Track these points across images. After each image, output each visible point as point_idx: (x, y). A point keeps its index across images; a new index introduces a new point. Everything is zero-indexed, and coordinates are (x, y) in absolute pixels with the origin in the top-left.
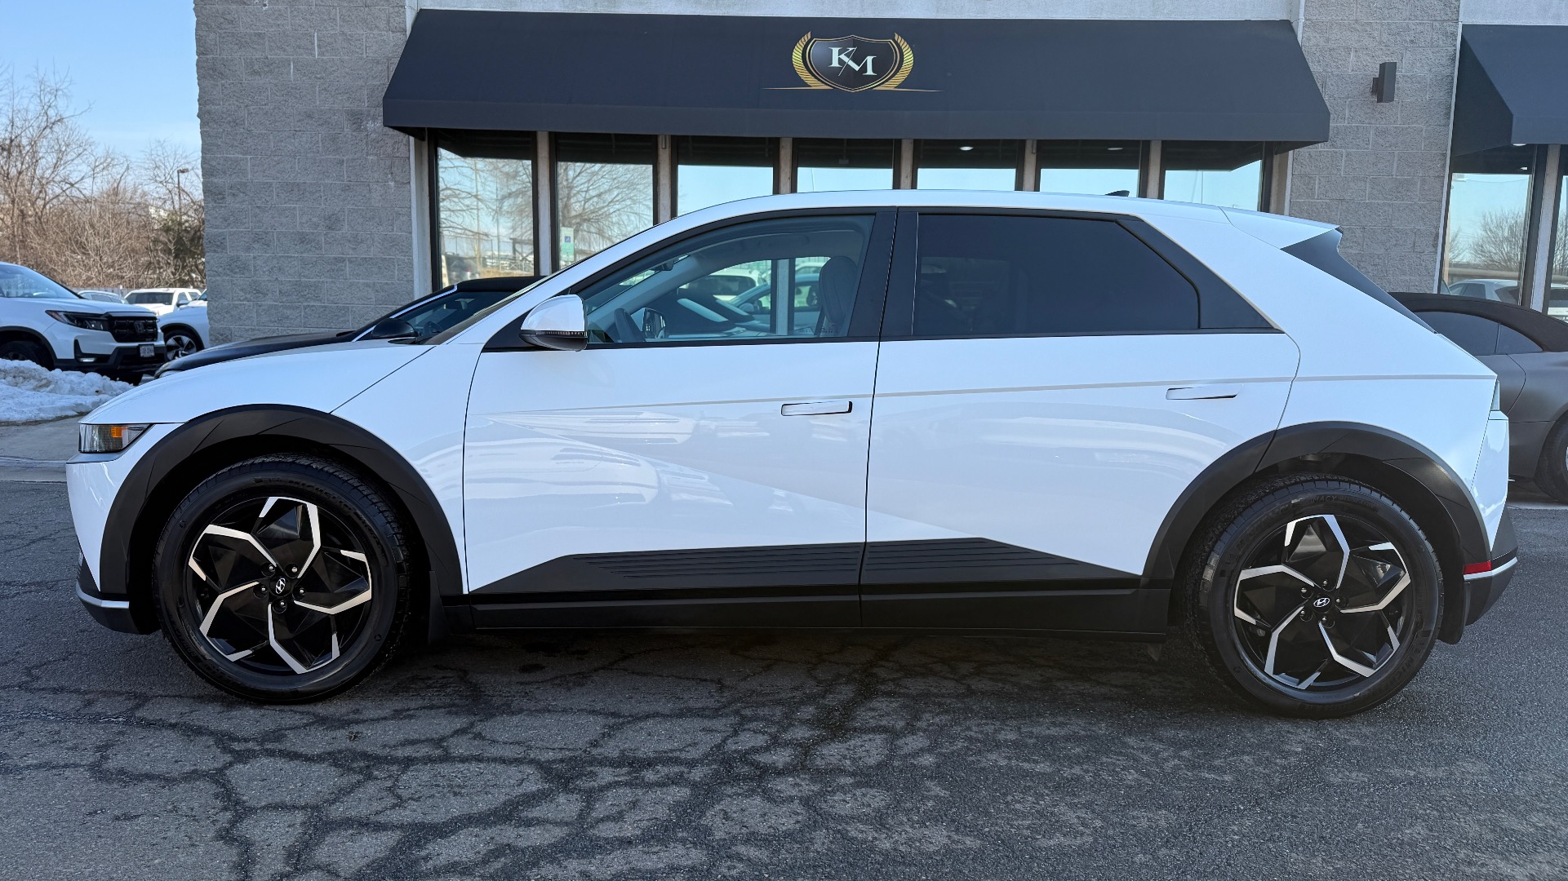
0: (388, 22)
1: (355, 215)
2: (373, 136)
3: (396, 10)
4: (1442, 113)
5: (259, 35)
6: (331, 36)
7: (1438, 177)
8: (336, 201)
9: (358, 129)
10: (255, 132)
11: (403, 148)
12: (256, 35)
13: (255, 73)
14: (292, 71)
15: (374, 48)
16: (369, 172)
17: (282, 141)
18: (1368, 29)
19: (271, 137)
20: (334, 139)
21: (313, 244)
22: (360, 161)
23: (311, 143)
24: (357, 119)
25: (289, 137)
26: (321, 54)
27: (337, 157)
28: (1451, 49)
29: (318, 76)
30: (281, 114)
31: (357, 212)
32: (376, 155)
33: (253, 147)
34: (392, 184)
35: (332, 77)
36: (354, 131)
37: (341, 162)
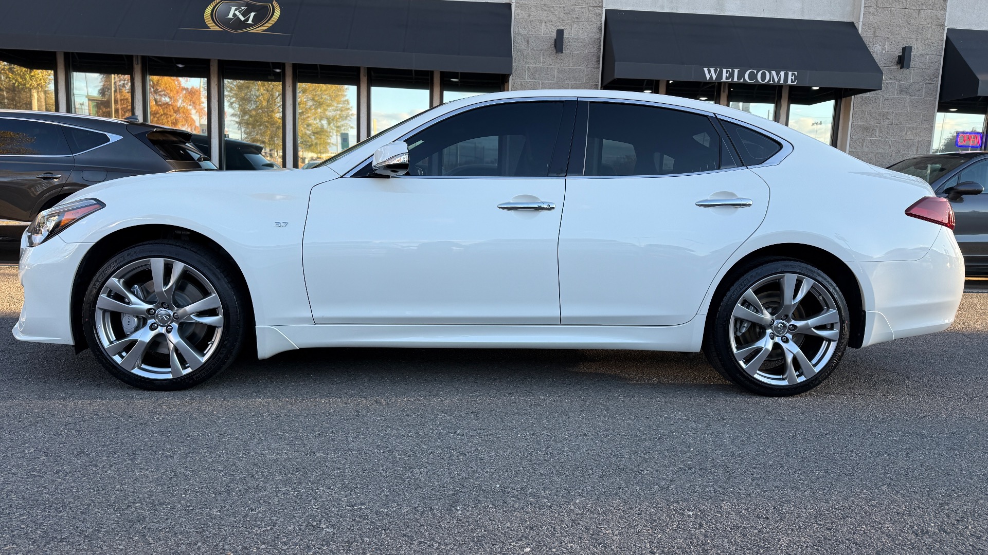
18: (552, 9)
28: (599, 23)
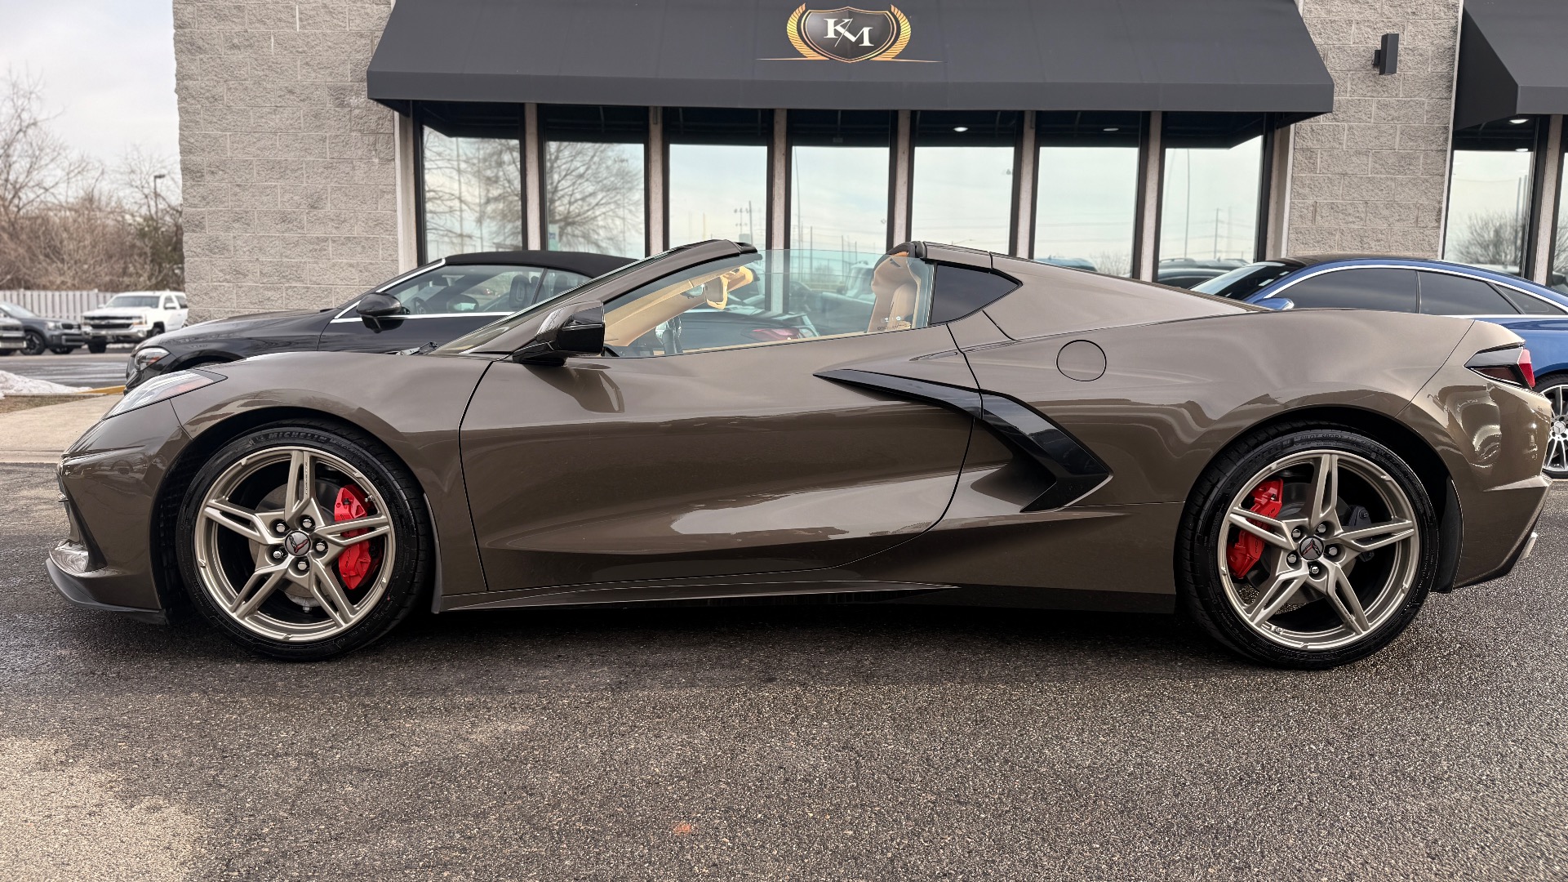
1: (338, 192)
2: (357, 112)
4: (1444, 86)
5: (238, 8)
6: (313, 9)
7: (1441, 150)
8: (319, 178)
9: (342, 105)
10: (235, 108)
11: (386, 123)
12: (235, 7)
13: (234, 47)
14: (272, 45)
15: (357, 21)
16: (353, 149)
17: (262, 117)
18: (1369, 1)
19: (251, 114)
20: (316, 115)
21: (295, 223)
22: (343, 138)
23: (293, 118)
24: (339, 96)
25: (270, 113)
26: (303, 27)
27: (320, 133)
28: (1453, 22)
29: (300, 50)
30: (261, 89)
31: (340, 190)
32: (360, 131)
33: (233, 124)
34: (376, 161)
35: (314, 51)
36: (337, 107)
37: (324, 140)
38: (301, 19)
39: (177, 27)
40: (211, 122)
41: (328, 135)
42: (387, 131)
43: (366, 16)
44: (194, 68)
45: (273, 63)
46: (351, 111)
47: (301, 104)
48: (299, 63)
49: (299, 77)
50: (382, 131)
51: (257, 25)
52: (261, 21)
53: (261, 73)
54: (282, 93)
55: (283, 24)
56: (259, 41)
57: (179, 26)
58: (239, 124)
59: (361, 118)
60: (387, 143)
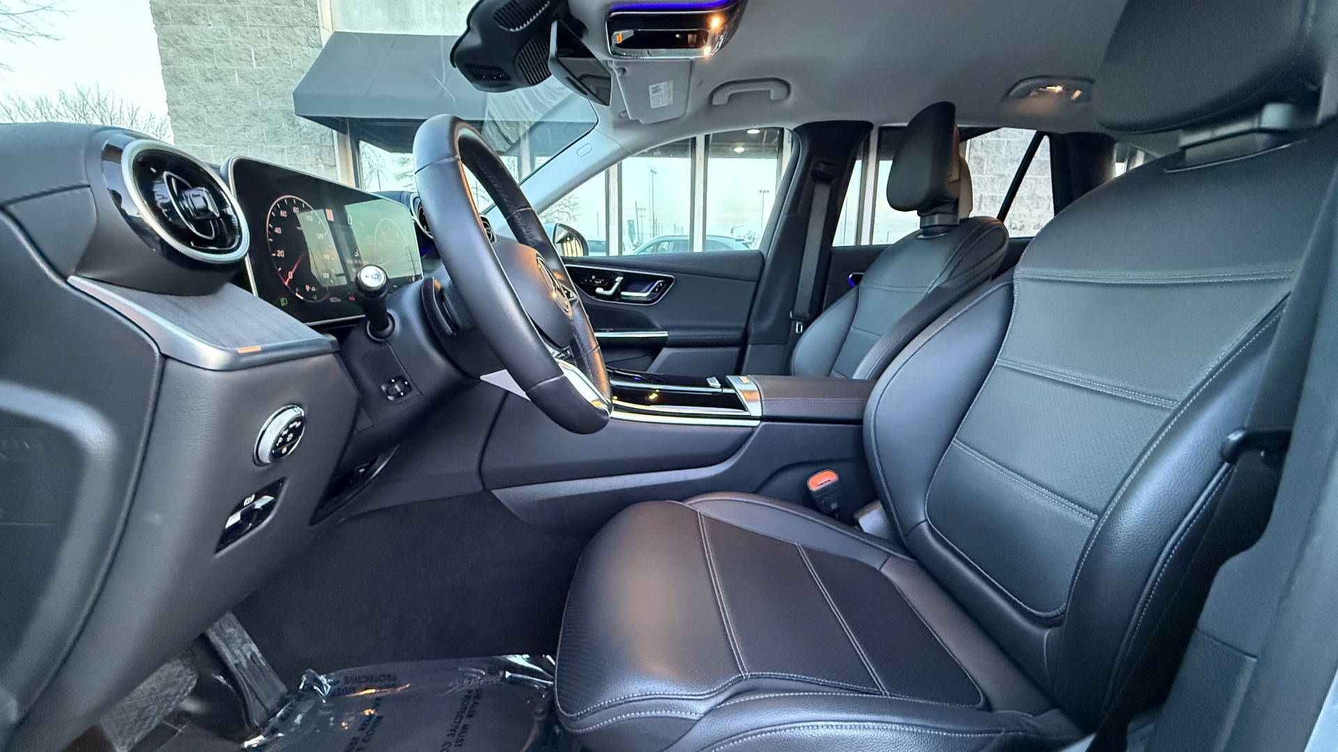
0: (308, 39)
2: (305, 130)
3: (313, 29)
5: (208, 50)
6: (264, 51)
9: (293, 125)
10: (214, 126)
11: (328, 139)
12: (206, 49)
13: (208, 80)
14: (237, 78)
15: (299, 60)
17: (235, 134)
19: (227, 131)
20: (275, 133)
23: (258, 135)
25: (240, 131)
26: (258, 65)
27: (279, 146)
29: (257, 82)
30: (232, 112)
32: (308, 144)
33: (214, 138)
34: (323, 166)
35: (268, 83)
36: (290, 126)
37: (283, 150)
38: (256, 58)
39: (163, 64)
40: (197, 138)
41: (285, 147)
42: (328, 144)
43: (304, 56)
44: (180, 96)
45: (238, 92)
46: (300, 129)
47: (263, 124)
48: (258, 93)
49: (260, 104)
50: (324, 144)
51: (225, 63)
52: (226, 60)
53: (233, 100)
54: (248, 116)
55: (243, 62)
56: (225, 75)
57: (165, 63)
58: (218, 138)
59: (308, 135)
60: (330, 153)
